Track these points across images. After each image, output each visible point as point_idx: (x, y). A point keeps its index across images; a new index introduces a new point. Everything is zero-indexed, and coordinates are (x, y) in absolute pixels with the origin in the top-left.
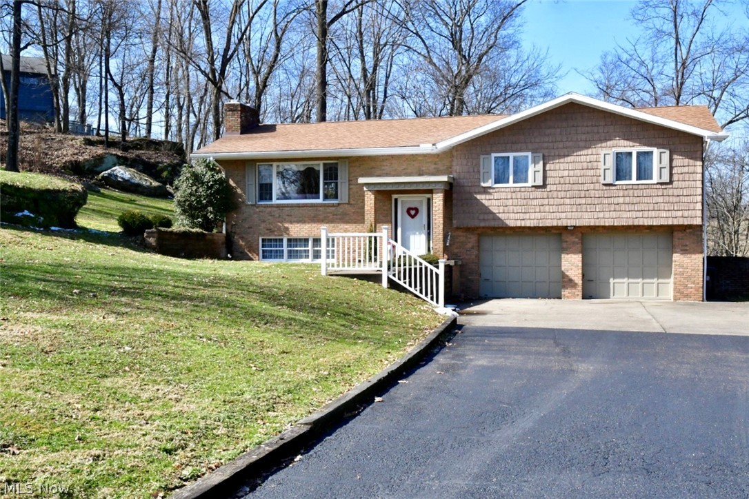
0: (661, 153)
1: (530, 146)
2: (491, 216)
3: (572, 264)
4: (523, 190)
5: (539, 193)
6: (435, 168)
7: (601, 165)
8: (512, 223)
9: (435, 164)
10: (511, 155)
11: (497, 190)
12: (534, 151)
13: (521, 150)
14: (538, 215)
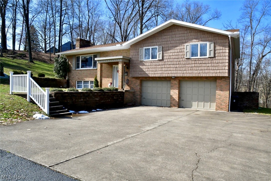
0: (210, 44)
1: (158, 44)
2: (143, 72)
3: (174, 93)
4: (155, 61)
5: (161, 63)
6: (126, 55)
7: (185, 51)
8: (151, 75)
9: (126, 53)
10: (151, 48)
11: (145, 62)
12: (159, 45)
13: (154, 45)
14: (160, 72)
